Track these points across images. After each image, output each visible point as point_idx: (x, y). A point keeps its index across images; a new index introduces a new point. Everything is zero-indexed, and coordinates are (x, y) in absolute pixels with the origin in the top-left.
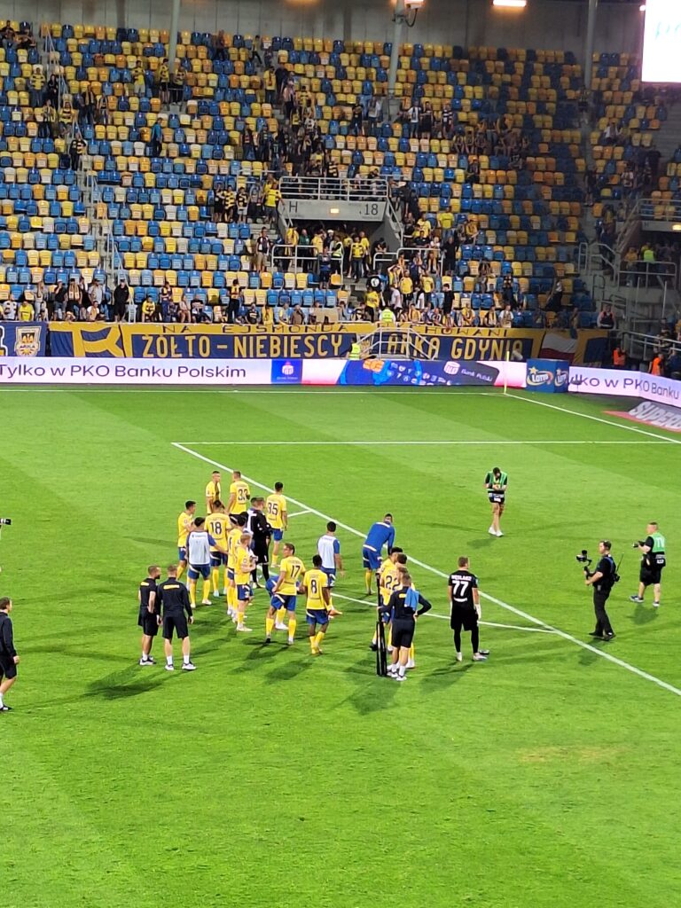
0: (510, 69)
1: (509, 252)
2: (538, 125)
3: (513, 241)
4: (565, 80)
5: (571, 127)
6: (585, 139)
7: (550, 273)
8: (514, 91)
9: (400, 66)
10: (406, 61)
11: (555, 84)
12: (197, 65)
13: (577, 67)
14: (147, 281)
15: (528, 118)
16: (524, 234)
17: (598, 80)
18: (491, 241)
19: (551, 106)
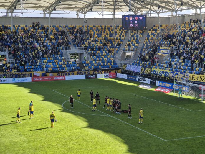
0: (102, 29)
1: (103, 57)
2: (107, 37)
4: (111, 30)
5: (112, 37)
6: (114, 39)
7: (110, 60)
8: (103, 32)
10: (86, 28)
11: (109, 31)
12: (53, 30)
13: (112, 28)
14: (47, 64)
15: (105, 36)
16: (105, 54)
17: (115, 30)
18: (100, 55)
19: (109, 34)
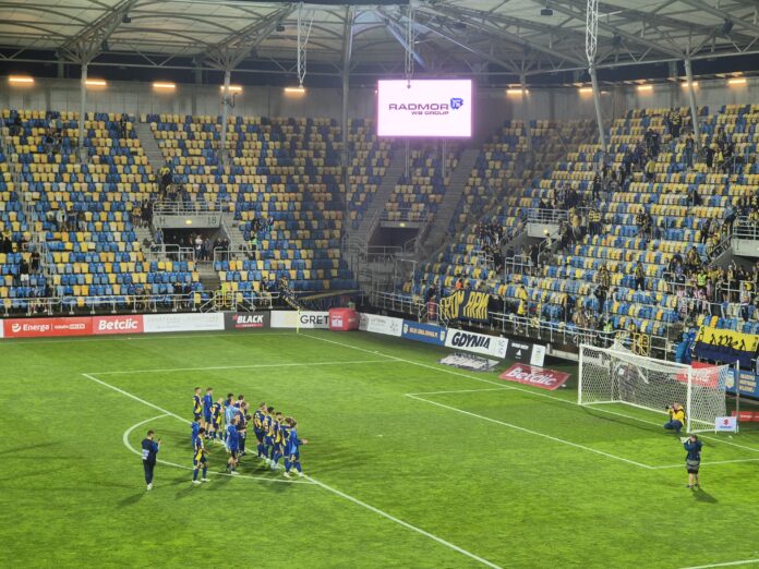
0: (297, 130)
1: (298, 243)
2: (315, 164)
3: (300, 237)
4: (331, 136)
5: (335, 165)
6: (344, 172)
7: (325, 256)
8: (299, 144)
9: (228, 130)
10: (232, 128)
11: (325, 139)
12: (98, 133)
13: (338, 128)
14: (69, 270)
15: (308, 160)
16: (308, 232)
18: (287, 237)
19: (323, 152)
